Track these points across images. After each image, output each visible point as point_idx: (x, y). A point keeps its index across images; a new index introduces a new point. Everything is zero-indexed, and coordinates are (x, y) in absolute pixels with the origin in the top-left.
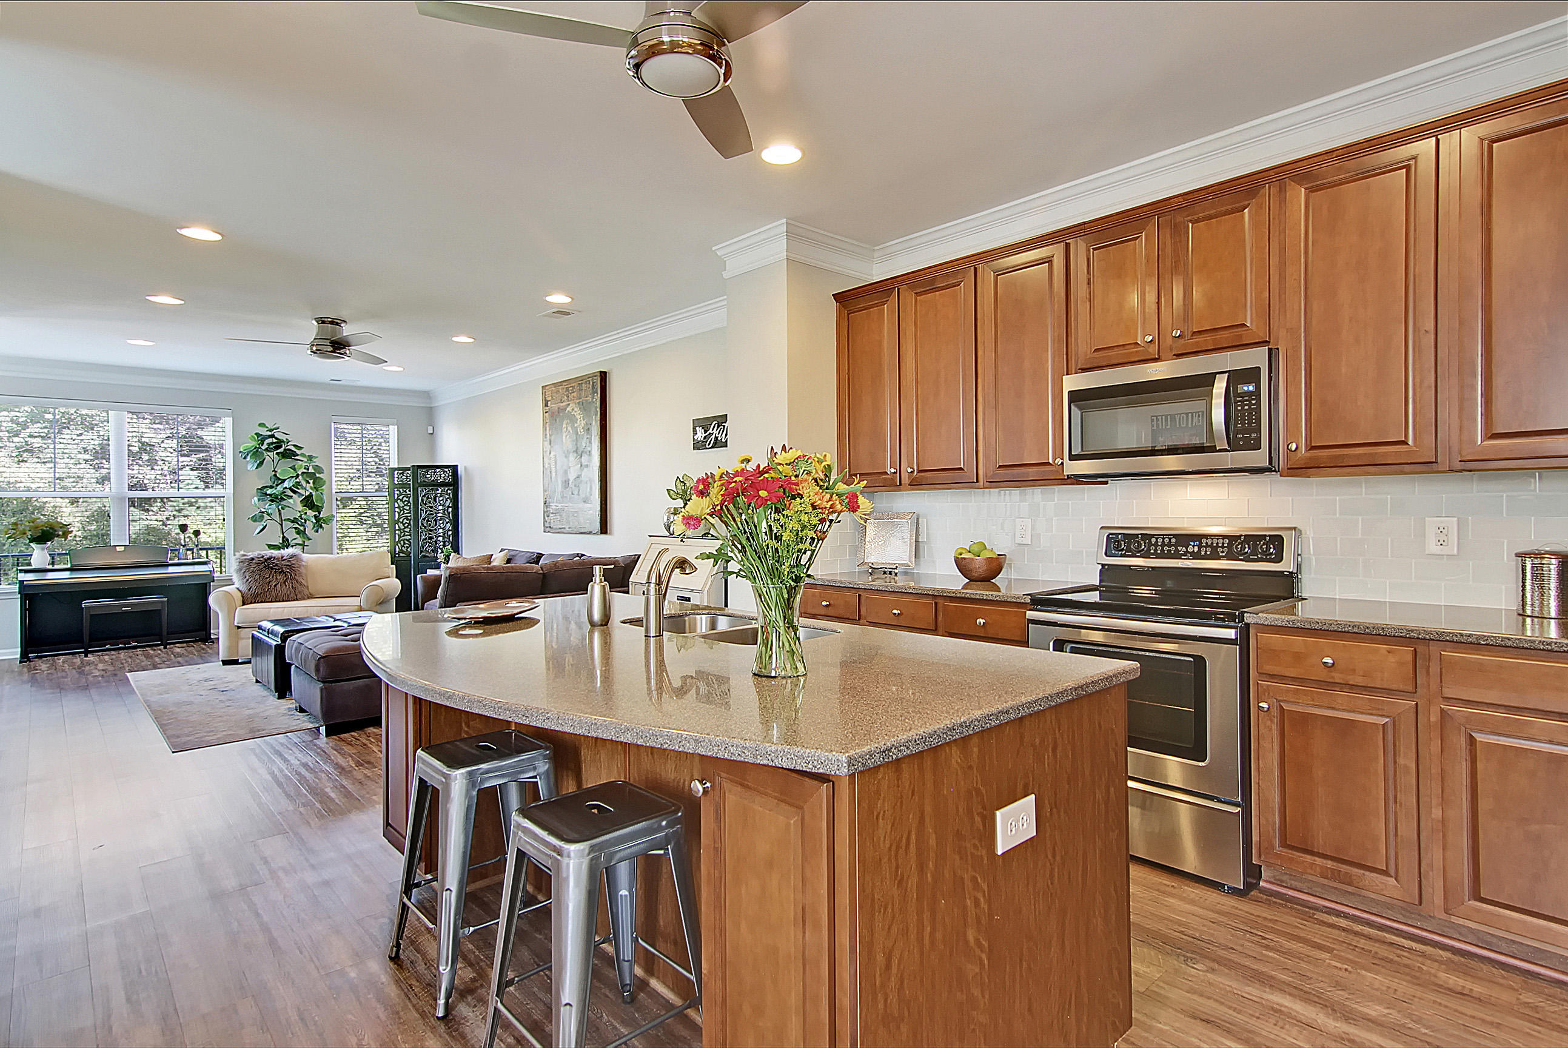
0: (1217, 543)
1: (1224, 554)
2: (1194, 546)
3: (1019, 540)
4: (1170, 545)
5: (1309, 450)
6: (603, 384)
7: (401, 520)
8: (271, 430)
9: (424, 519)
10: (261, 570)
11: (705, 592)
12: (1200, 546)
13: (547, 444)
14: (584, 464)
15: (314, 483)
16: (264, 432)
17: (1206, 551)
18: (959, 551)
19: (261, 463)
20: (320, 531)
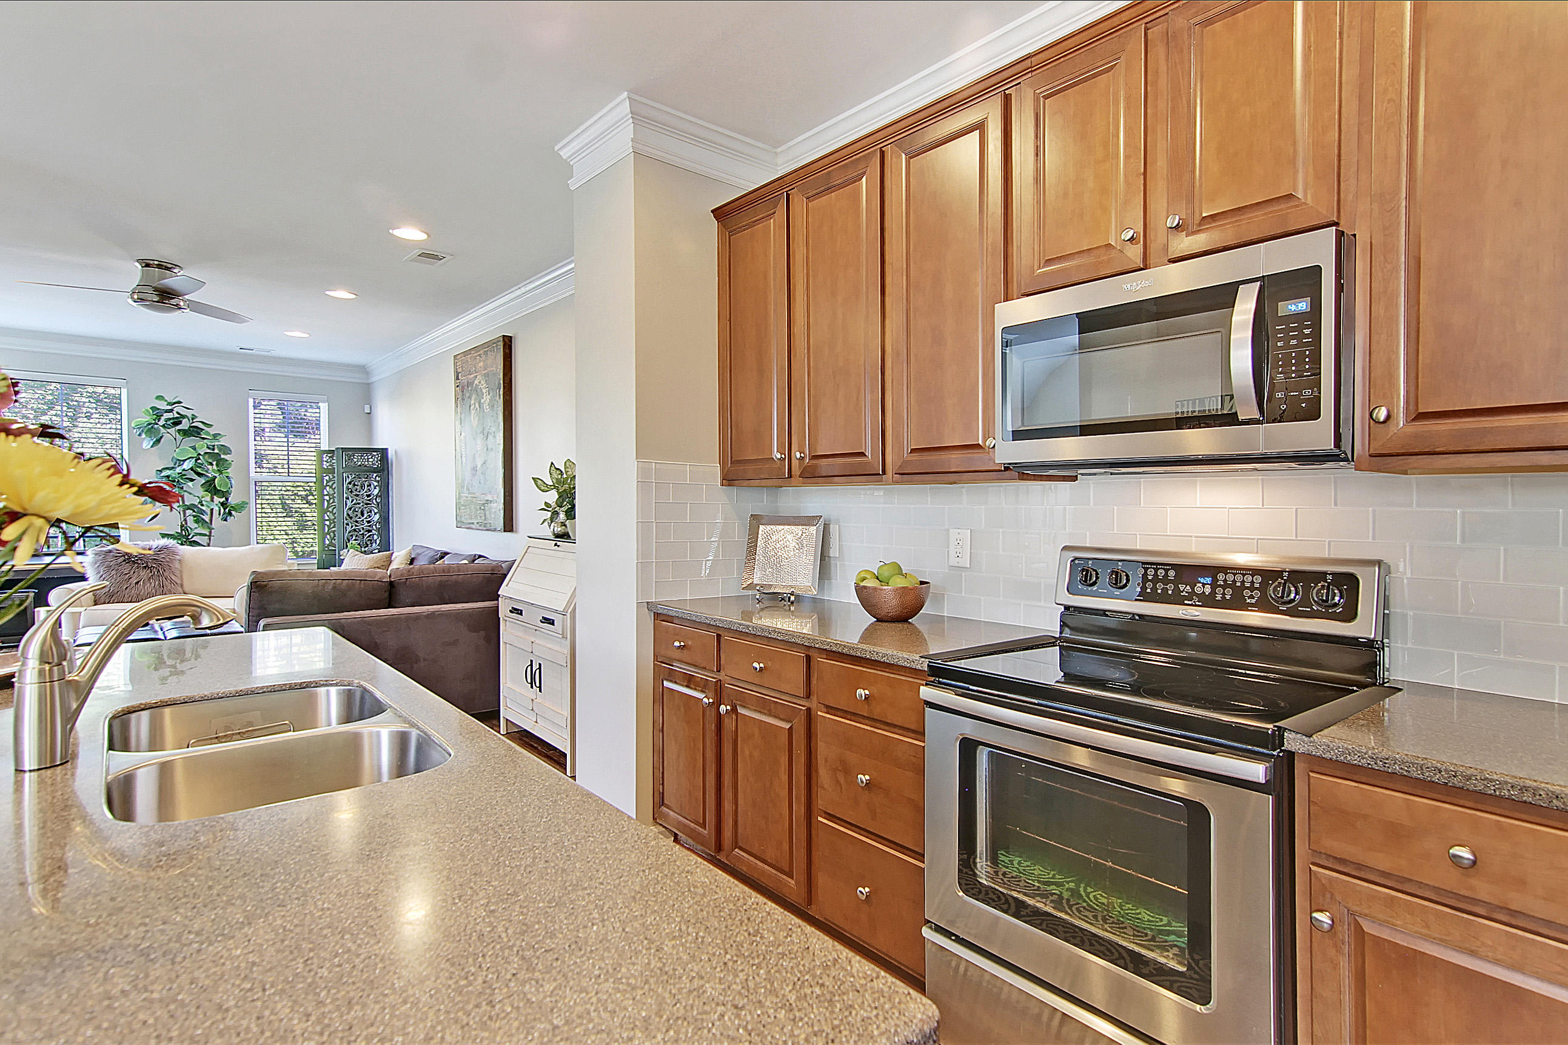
0: (1243, 582)
1: (1253, 601)
2: (1204, 585)
3: (953, 561)
4: (1165, 580)
5: (1413, 420)
6: (508, 351)
7: (330, 509)
8: (169, 404)
9: (350, 509)
10: (120, 565)
11: (568, 614)
12: (1214, 585)
13: (458, 423)
14: (489, 447)
15: (217, 465)
16: (163, 406)
17: (1224, 594)
18: (863, 575)
19: (158, 441)
20: (230, 520)
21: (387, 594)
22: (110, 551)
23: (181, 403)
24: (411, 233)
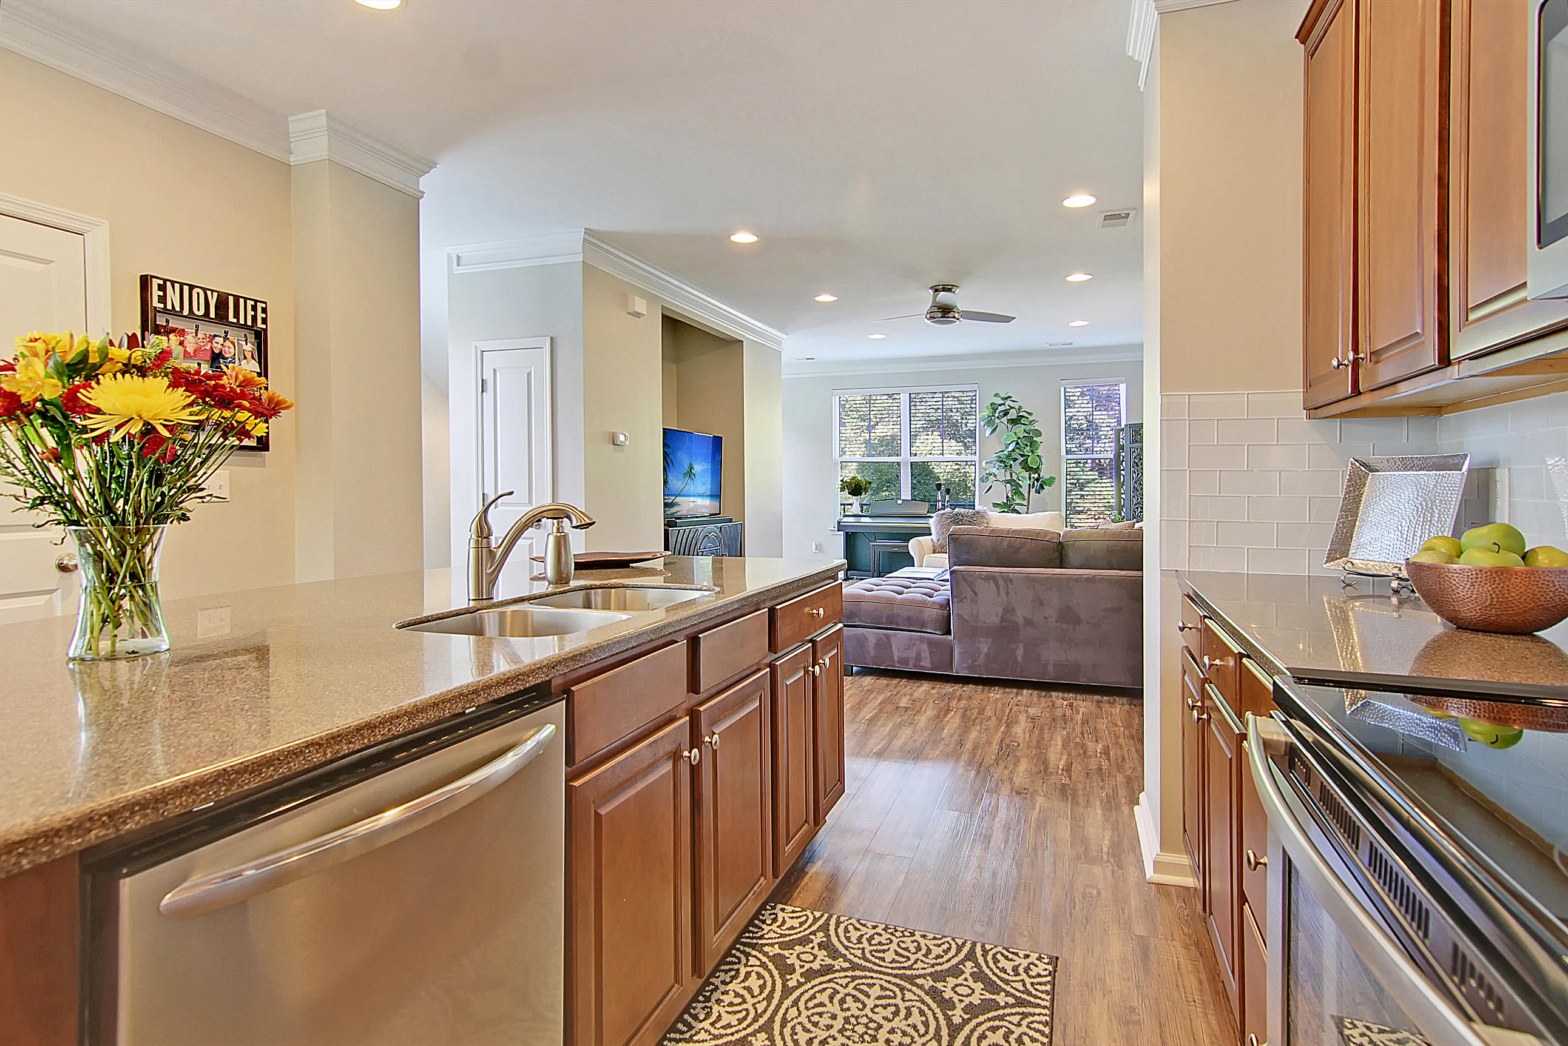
8: (1003, 399)
15: (1031, 446)
16: (999, 401)
19: (994, 430)
20: (1043, 492)
21: (1057, 554)
22: (944, 514)
23: (1011, 397)
24: (1080, 201)
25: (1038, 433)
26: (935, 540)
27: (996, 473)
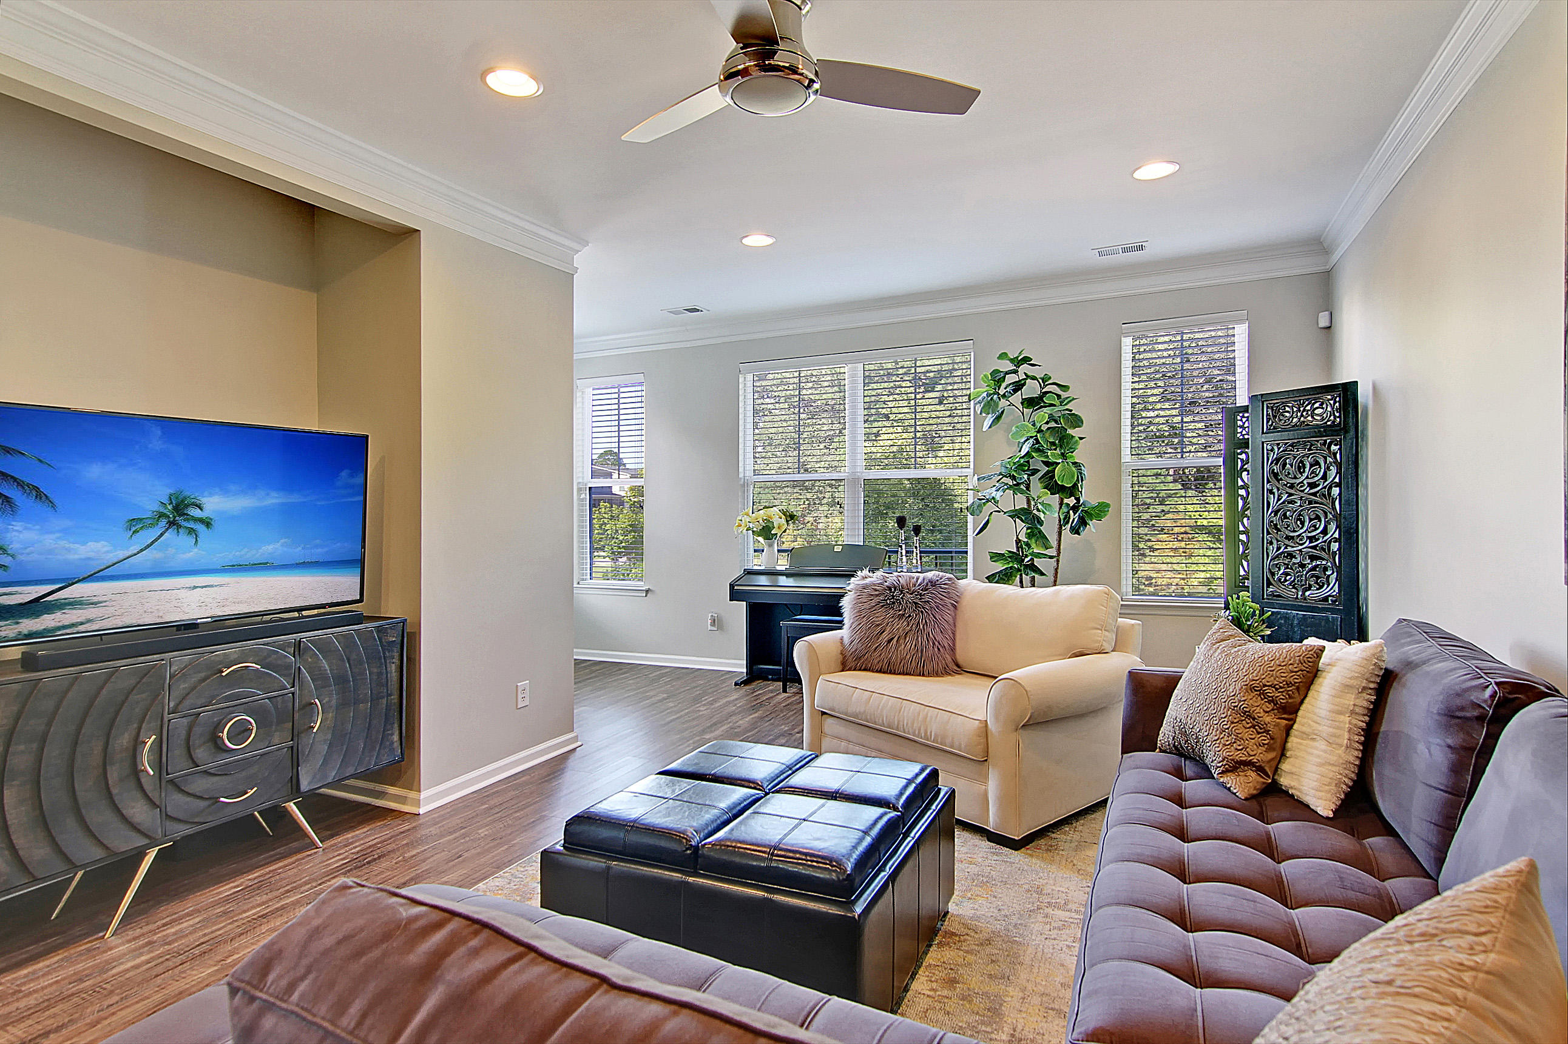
8: (1014, 362)
10: (872, 609)
15: (1061, 446)
16: (1006, 366)
19: (998, 418)
20: (1085, 532)
23: (1029, 358)
25: (1076, 421)
26: (846, 641)
27: (998, 498)
